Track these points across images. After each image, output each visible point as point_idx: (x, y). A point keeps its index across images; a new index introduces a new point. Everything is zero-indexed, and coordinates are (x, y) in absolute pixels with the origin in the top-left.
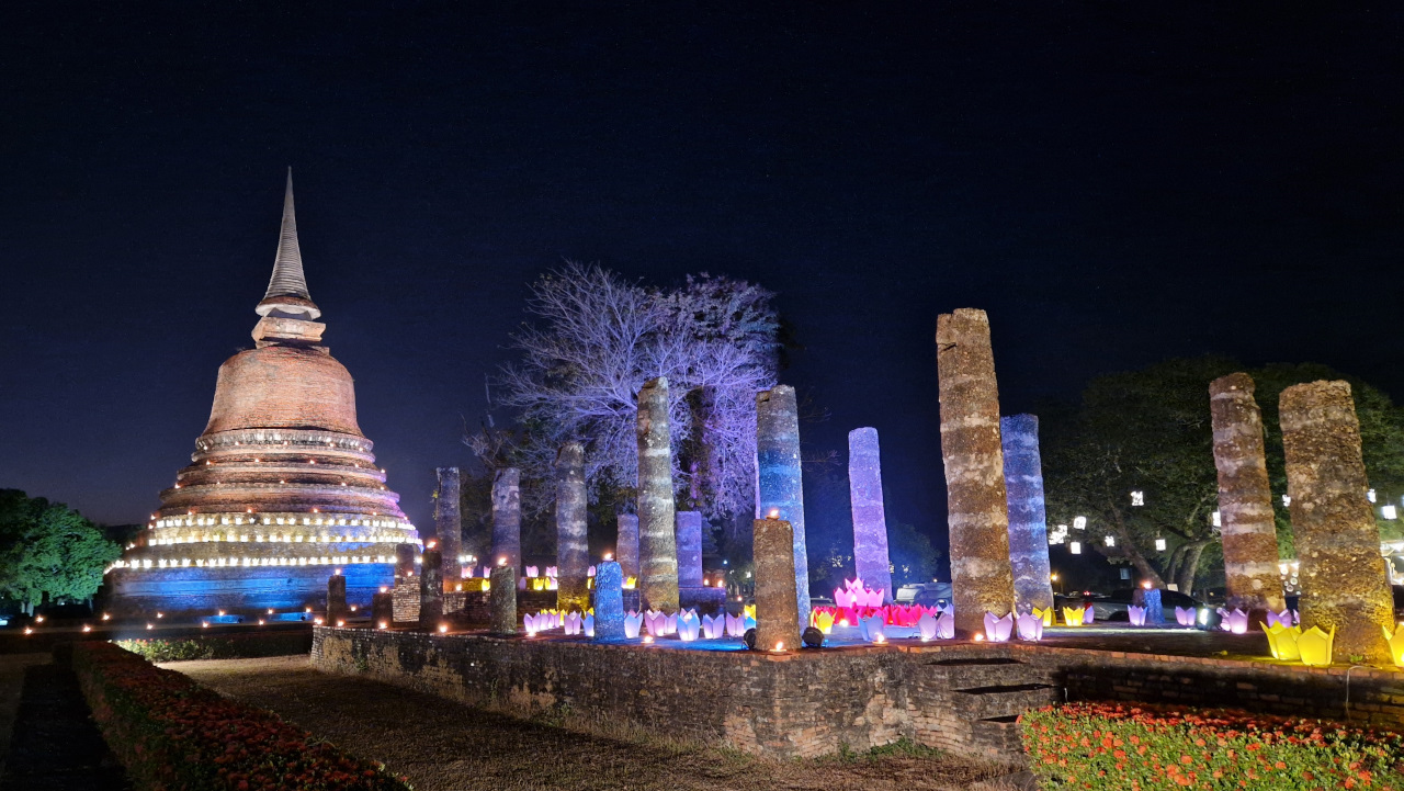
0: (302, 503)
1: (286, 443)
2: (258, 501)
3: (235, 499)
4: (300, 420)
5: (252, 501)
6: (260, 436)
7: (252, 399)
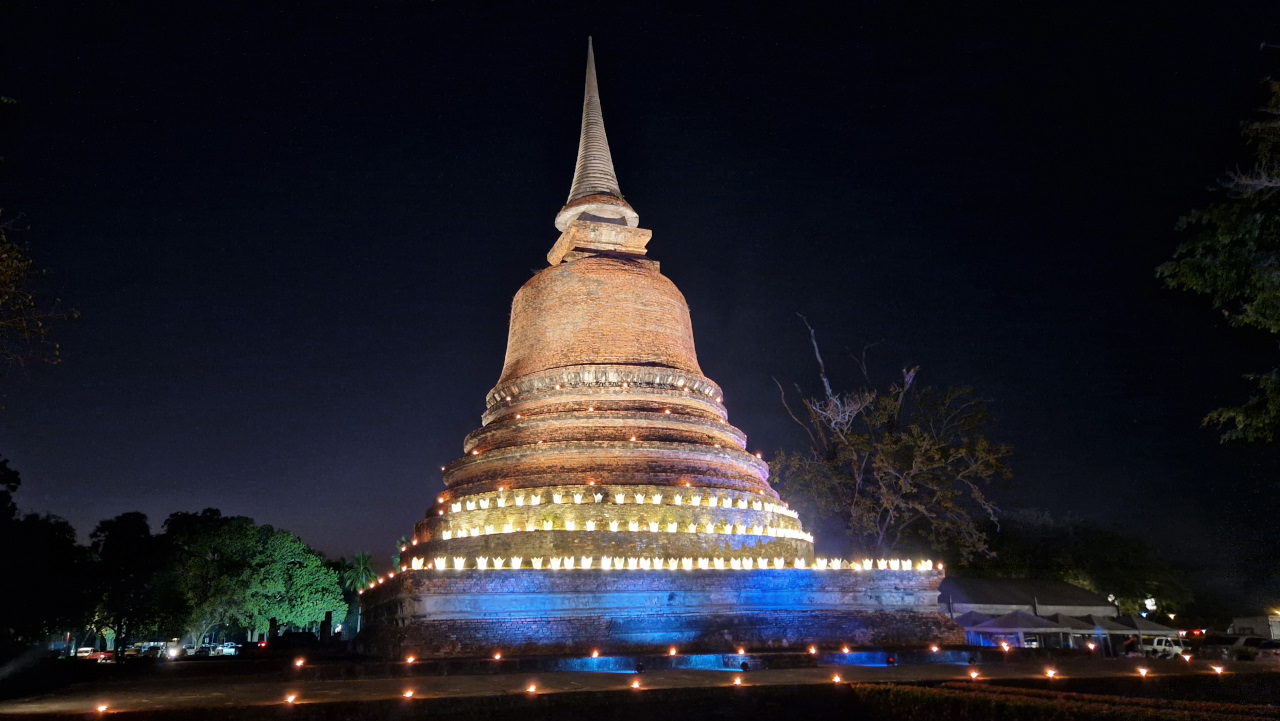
0: (665, 471)
1: (625, 385)
2: (601, 468)
3: (567, 466)
4: (639, 354)
5: (592, 469)
6: (589, 376)
7: (570, 327)
